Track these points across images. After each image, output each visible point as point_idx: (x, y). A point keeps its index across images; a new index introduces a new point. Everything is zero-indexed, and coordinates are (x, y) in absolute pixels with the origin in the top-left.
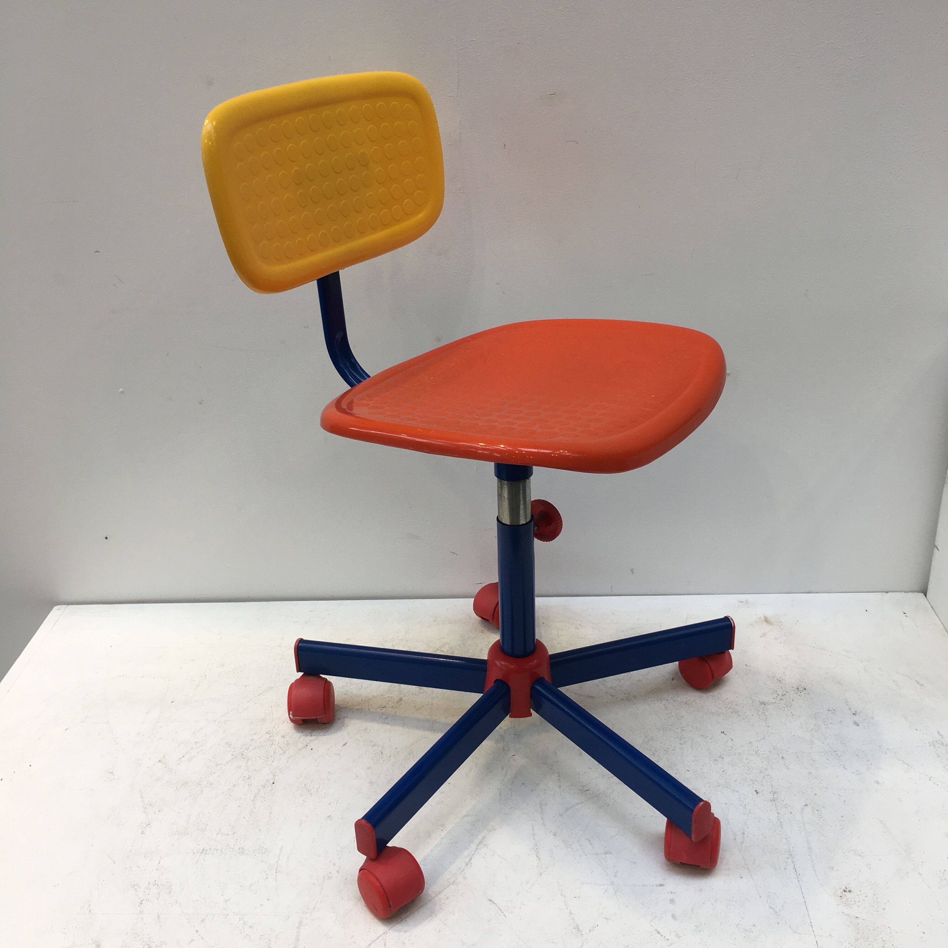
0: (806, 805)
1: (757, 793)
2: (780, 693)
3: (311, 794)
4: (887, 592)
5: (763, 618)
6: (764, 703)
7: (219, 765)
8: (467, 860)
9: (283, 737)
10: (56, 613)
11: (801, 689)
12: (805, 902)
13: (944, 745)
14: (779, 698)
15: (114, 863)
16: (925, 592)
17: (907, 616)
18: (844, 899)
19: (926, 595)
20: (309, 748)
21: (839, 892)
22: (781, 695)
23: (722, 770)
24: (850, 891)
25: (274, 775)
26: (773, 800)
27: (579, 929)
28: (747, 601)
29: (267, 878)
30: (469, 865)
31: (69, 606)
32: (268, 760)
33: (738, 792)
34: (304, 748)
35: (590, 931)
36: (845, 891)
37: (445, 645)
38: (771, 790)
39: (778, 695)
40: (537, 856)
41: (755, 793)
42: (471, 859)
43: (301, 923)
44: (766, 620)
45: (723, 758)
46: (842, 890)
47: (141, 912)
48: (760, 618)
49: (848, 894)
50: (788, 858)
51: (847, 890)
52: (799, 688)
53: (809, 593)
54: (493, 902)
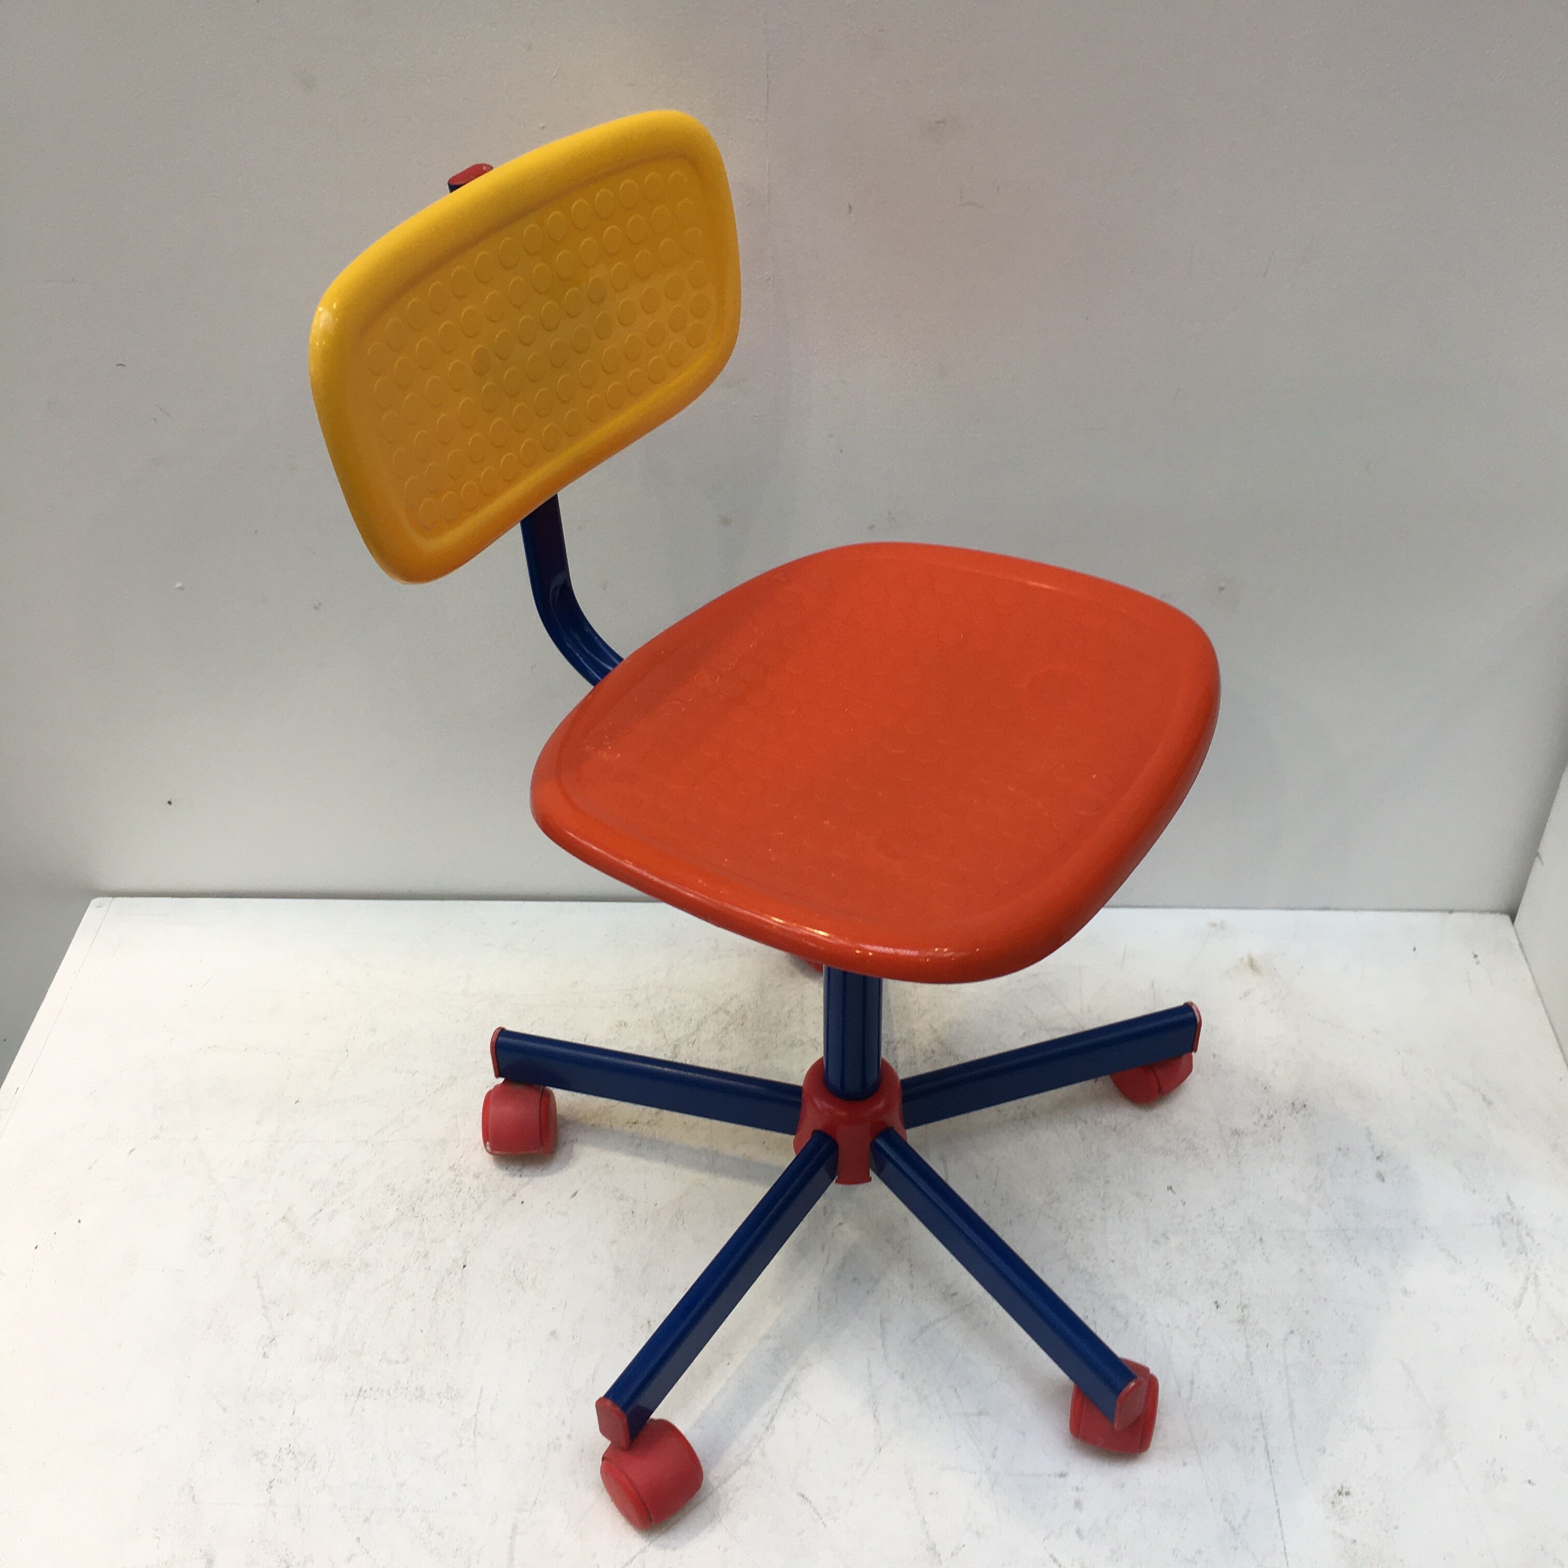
0: (1292, 1332)
1: (1218, 1307)
2: (1265, 1112)
3: (523, 1288)
4: (1451, 912)
5: (1246, 959)
6: (1236, 1133)
7: (378, 1228)
8: (768, 1420)
9: (477, 1176)
10: (98, 910)
11: (1298, 1107)
12: (1279, 1510)
13: (1515, 1222)
14: (1262, 1123)
15: (225, 1410)
16: (1513, 916)
17: (1478, 962)
18: (1338, 1508)
19: (1513, 921)
20: (518, 1200)
21: (1331, 1495)
22: (1265, 1117)
23: (1165, 1262)
24: (1348, 1494)
25: (465, 1251)
26: (1242, 1321)
27: (935, 1551)
28: (1222, 924)
29: (461, 1445)
30: (770, 1430)
31: (116, 899)
32: (455, 1222)
33: (1187, 1303)
34: (509, 1199)
35: (952, 1554)
36: (1340, 1493)
37: (732, 999)
38: (1239, 1302)
39: (1262, 1116)
40: (875, 1417)
41: (1215, 1306)
42: (772, 1419)
43: (515, 1527)
44: (1252, 964)
45: (1167, 1238)
46: (1335, 1491)
47: (272, 1502)
48: (1242, 960)
49: (1343, 1498)
50: (1257, 1430)
51: (1344, 1492)
52: (1296, 1103)
53: (1324, 909)
54: (807, 1499)
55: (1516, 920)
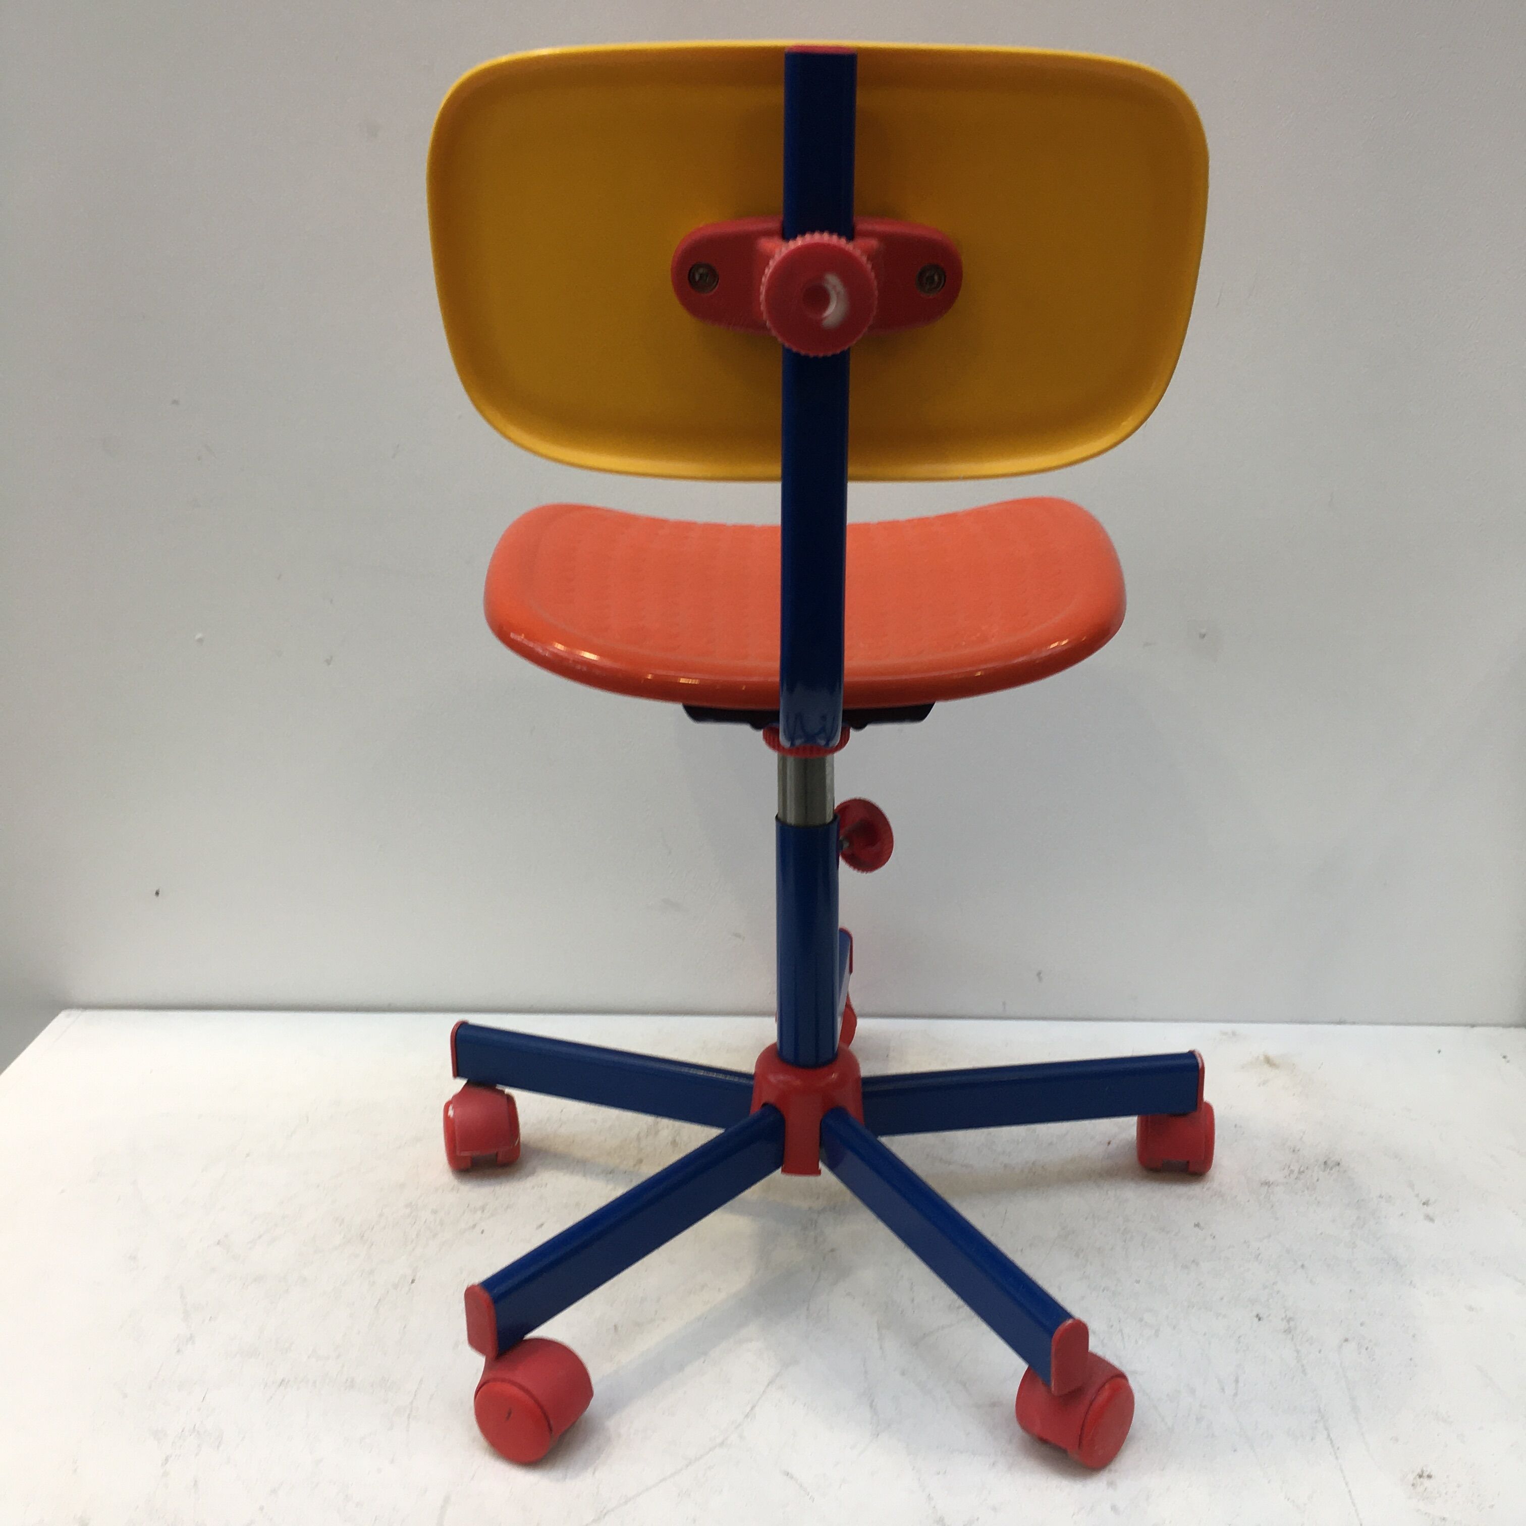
0: (1346, 1340)
1: (1260, 1319)
2: (1295, 1168)
4: (1473, 1026)
5: (1262, 1058)
6: (1267, 1184)
7: (321, 1251)
8: (748, 1409)
9: (434, 1212)
10: (63, 1022)
11: (1330, 1164)
12: (1350, 1491)
14: (1293, 1176)
15: (125, 1396)
17: (1508, 1062)
18: (1420, 1489)
20: (478, 1229)
21: (1411, 1477)
22: (1296, 1172)
23: (1196, 1282)
24: (1429, 1477)
25: (415, 1270)
26: (1288, 1331)
28: (1234, 1034)
29: (391, 1428)
30: (750, 1418)
31: (86, 1012)
32: (406, 1247)
33: (1225, 1316)
34: (468, 1229)
36: (1420, 1476)
38: (1284, 1316)
39: (1292, 1172)
40: (871, 1407)
41: (1256, 1319)
42: (752, 1408)
43: (447, 1500)
44: (1268, 1061)
45: (1197, 1264)
46: (1416, 1474)
47: (165, 1474)
48: (1258, 1058)
49: (1426, 1482)
50: (1316, 1422)
51: (1425, 1474)
52: (1329, 1162)
53: (1341, 1022)
54: (792, 1477)
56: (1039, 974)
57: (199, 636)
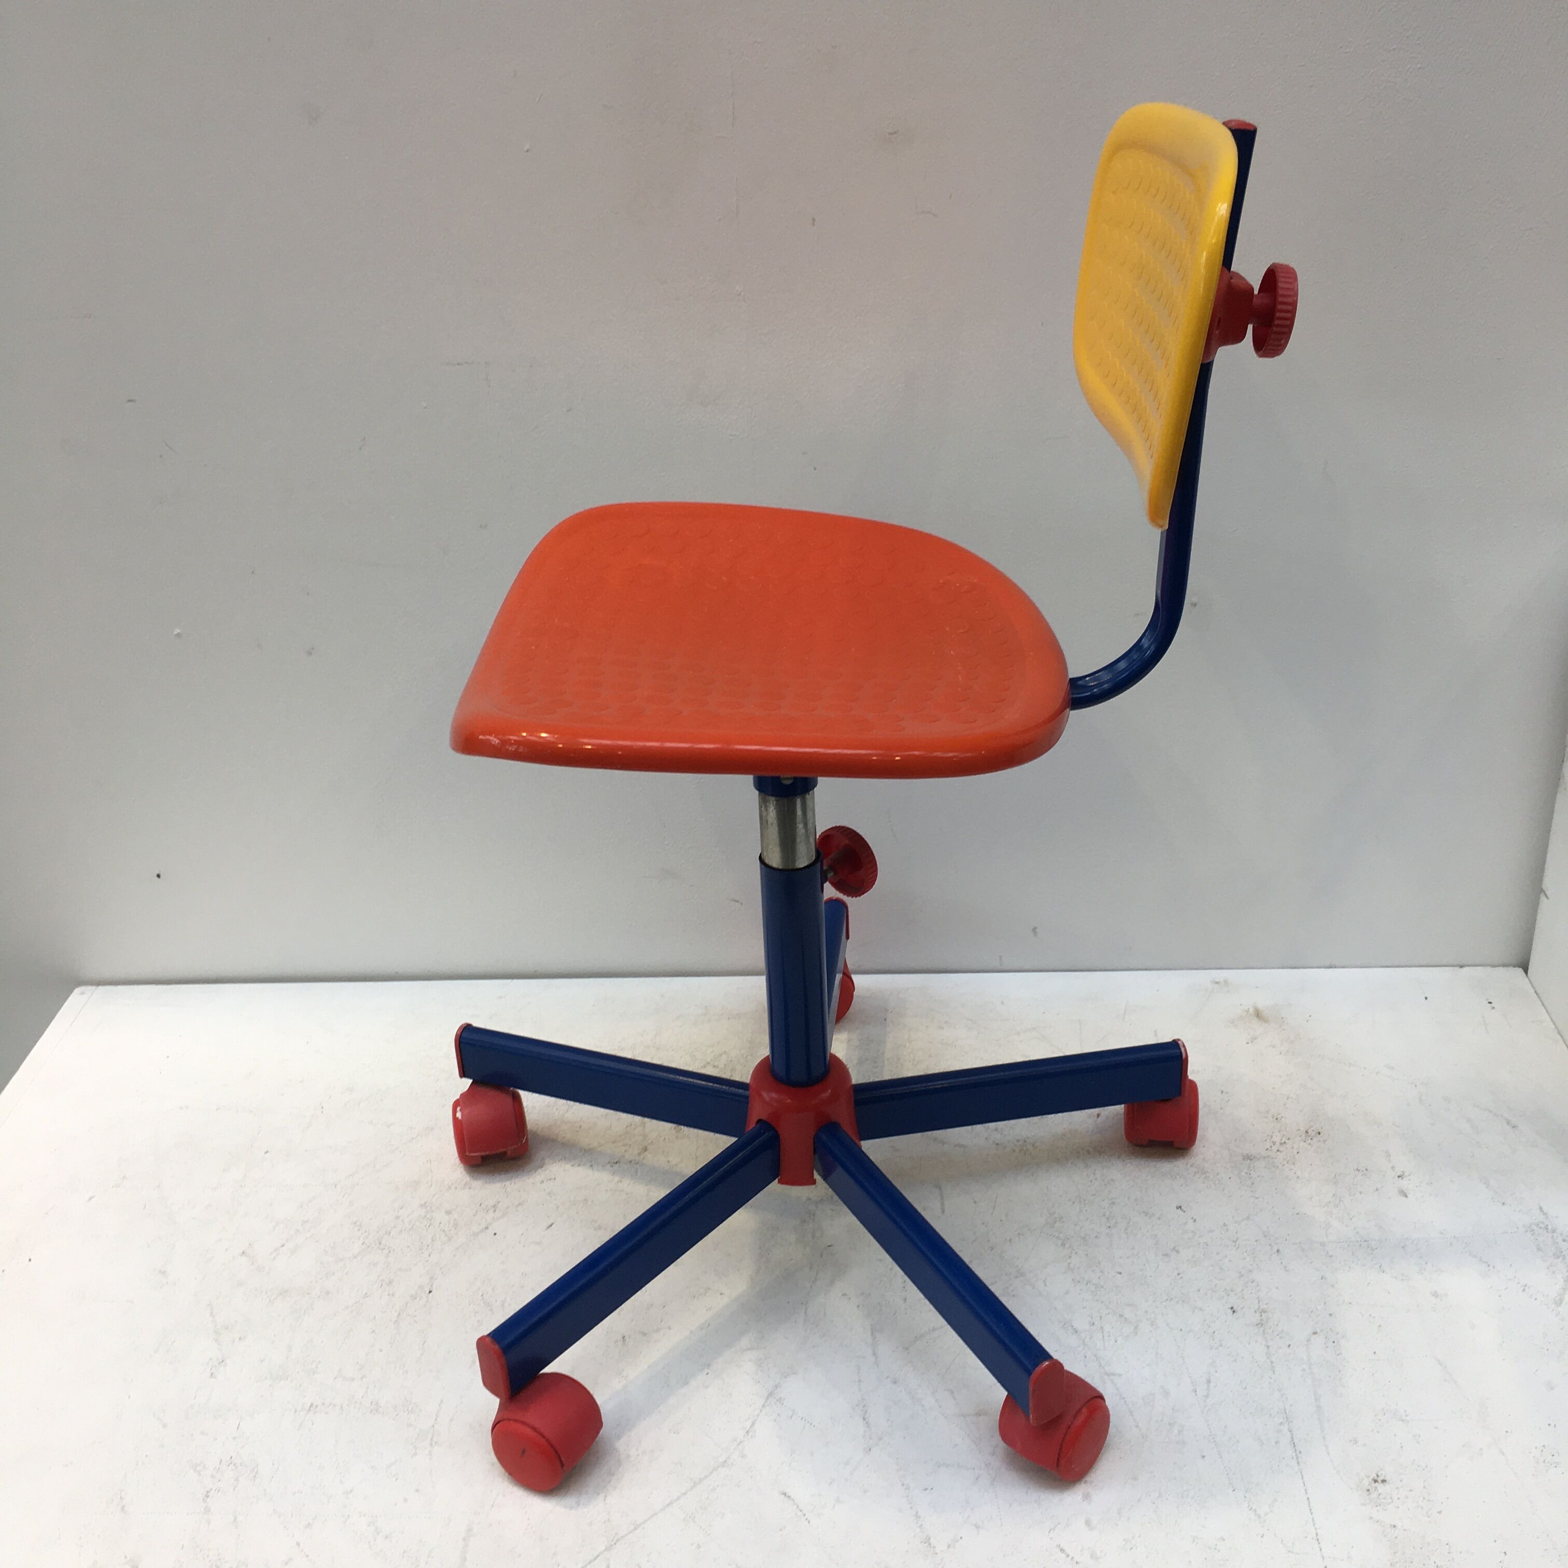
0: (1315, 1333)
1: (1234, 1312)
2: (1277, 1139)
3: (491, 1310)
4: (1461, 967)
5: (1251, 1010)
6: (1248, 1157)
7: (342, 1260)
8: (748, 1424)
9: (448, 1213)
10: (78, 999)
11: (1312, 1134)
12: (1308, 1499)
13: (1549, 1230)
14: (1275, 1148)
15: (165, 1426)
16: (1525, 967)
17: (1493, 1008)
18: (1374, 1495)
19: (1526, 971)
20: (491, 1231)
21: (1366, 1482)
22: (1278, 1144)
23: (1176, 1272)
24: (1384, 1481)
25: (431, 1278)
26: (1260, 1324)
27: (930, 1544)
28: (1226, 982)
29: (415, 1454)
30: (750, 1434)
31: (100, 988)
32: (422, 1253)
33: (1201, 1309)
34: (481, 1231)
35: (949, 1547)
36: (1376, 1481)
37: (721, 1055)
38: (1257, 1307)
39: (1274, 1143)
40: (864, 1419)
41: (1230, 1311)
42: (753, 1424)
43: (469, 1530)
44: (1258, 1014)
45: (1178, 1252)
46: (1370, 1479)
47: (207, 1510)
48: (1247, 1011)
49: (1380, 1487)
50: (1281, 1423)
51: (1380, 1479)
52: (1310, 1131)
53: (1330, 967)
54: (789, 1497)
55: (1529, 972)
56: (1034, 930)
57: (177, 631)
